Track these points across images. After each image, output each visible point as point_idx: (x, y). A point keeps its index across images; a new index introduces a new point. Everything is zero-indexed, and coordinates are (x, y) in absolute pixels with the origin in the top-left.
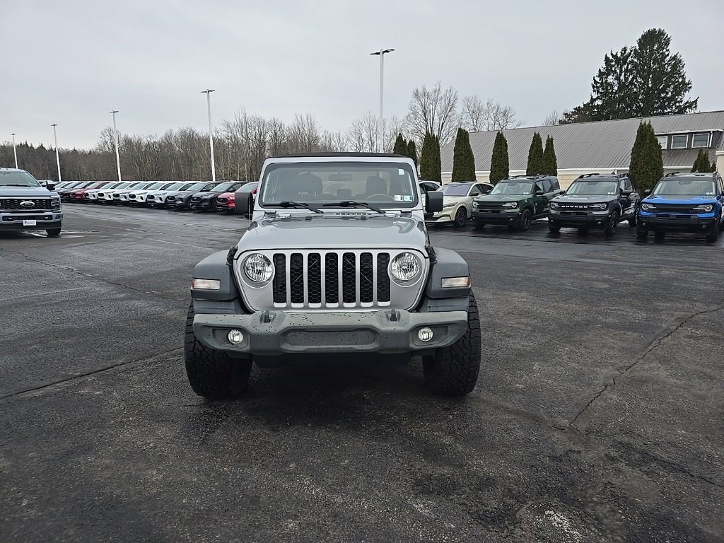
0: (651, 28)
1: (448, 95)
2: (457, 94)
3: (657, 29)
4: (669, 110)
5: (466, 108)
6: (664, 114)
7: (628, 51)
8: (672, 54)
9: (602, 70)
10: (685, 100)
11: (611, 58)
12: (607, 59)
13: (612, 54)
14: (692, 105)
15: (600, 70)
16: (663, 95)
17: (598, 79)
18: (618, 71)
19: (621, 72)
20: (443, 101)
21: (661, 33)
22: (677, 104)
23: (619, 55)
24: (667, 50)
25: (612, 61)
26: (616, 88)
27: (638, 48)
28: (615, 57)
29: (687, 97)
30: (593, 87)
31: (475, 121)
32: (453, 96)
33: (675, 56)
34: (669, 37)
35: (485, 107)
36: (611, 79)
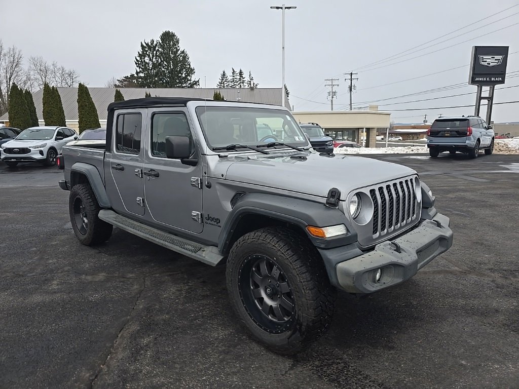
0: (167, 30)
1: (11, 53)
2: (21, 53)
3: (171, 32)
4: (185, 85)
5: (33, 66)
6: (183, 87)
7: (155, 43)
8: (181, 49)
9: (141, 53)
10: (193, 80)
11: (145, 45)
12: (142, 45)
13: (145, 43)
14: (196, 83)
15: (139, 52)
16: (180, 75)
17: (138, 59)
18: (151, 55)
19: (153, 56)
20: (7, 57)
21: (173, 35)
22: (189, 82)
23: (150, 44)
24: (178, 47)
25: (146, 48)
26: (151, 66)
27: (161, 42)
28: (147, 44)
29: (194, 78)
30: (136, 63)
31: (43, 78)
32: (17, 54)
33: (183, 51)
34: (178, 38)
35: (52, 67)
36: (147, 59)
